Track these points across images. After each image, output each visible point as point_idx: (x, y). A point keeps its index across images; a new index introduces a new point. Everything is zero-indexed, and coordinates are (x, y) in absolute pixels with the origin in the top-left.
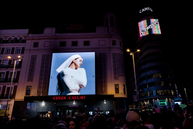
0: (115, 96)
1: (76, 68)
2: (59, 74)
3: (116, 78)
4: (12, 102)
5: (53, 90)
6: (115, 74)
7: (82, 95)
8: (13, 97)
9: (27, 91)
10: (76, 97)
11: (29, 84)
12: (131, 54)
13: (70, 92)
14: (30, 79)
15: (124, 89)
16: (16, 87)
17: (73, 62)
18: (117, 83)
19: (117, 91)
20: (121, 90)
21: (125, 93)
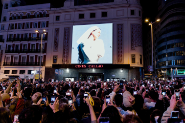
0: (131, 66)
1: (94, 40)
2: (80, 45)
3: (133, 49)
4: (43, 69)
5: (75, 59)
6: (132, 44)
7: (100, 64)
8: (43, 64)
9: (54, 59)
10: (95, 66)
11: (55, 54)
12: (150, 24)
13: (89, 61)
14: (56, 49)
15: (141, 60)
16: (45, 57)
17: (91, 34)
18: (133, 53)
19: (133, 60)
20: (137, 60)
21: (141, 63)
